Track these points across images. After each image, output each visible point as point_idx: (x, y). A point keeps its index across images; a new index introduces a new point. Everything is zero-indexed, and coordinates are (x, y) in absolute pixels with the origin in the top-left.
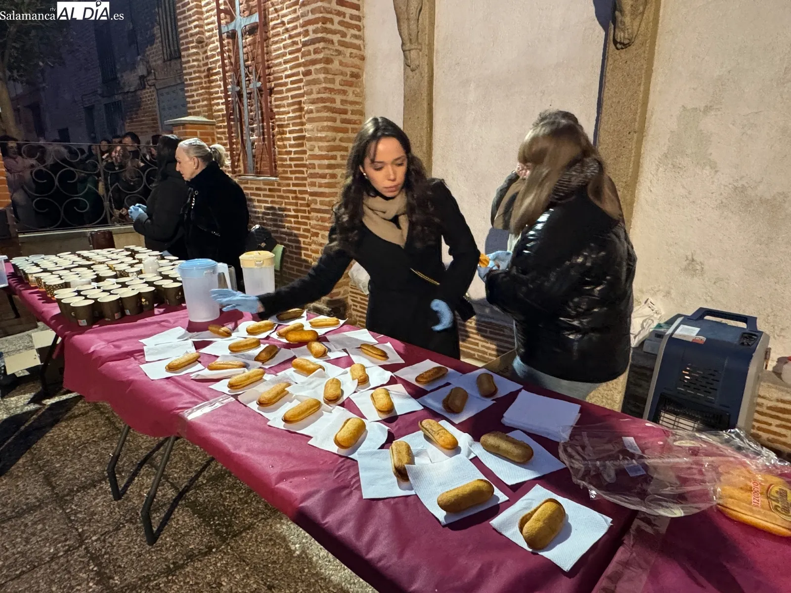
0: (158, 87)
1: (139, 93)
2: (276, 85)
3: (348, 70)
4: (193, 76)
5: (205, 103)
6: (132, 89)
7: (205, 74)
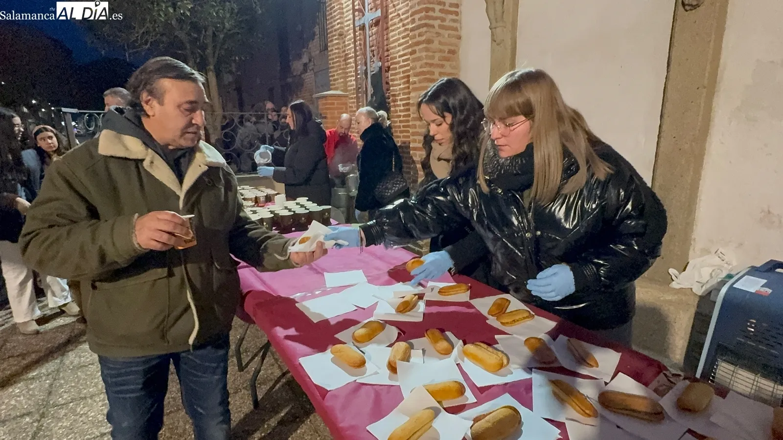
0: (315, 71)
1: (303, 76)
2: (392, 64)
3: (446, 48)
4: (335, 60)
5: (342, 80)
6: (299, 73)
7: (343, 59)
